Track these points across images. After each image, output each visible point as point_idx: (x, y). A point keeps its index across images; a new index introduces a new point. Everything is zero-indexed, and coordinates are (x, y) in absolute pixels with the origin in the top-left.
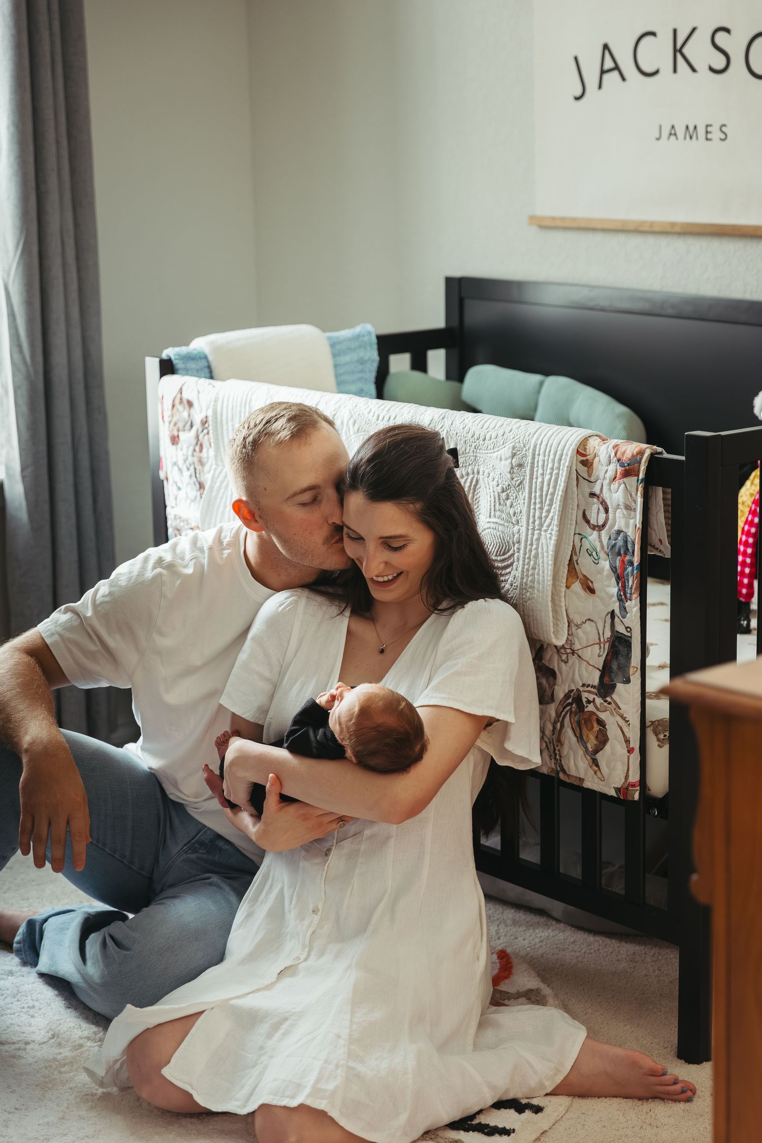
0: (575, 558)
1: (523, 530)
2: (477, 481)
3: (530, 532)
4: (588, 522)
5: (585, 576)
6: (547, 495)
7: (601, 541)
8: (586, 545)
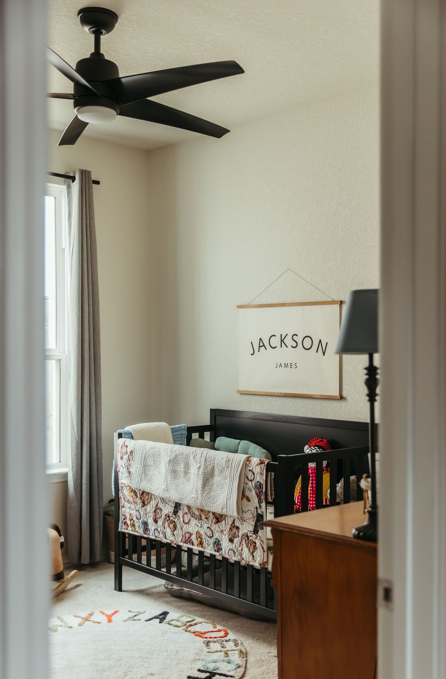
0: (244, 491)
1: (228, 481)
2: (214, 466)
3: (230, 481)
4: (248, 479)
5: (247, 496)
6: (236, 469)
7: (252, 485)
8: (248, 486)
